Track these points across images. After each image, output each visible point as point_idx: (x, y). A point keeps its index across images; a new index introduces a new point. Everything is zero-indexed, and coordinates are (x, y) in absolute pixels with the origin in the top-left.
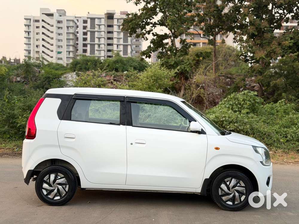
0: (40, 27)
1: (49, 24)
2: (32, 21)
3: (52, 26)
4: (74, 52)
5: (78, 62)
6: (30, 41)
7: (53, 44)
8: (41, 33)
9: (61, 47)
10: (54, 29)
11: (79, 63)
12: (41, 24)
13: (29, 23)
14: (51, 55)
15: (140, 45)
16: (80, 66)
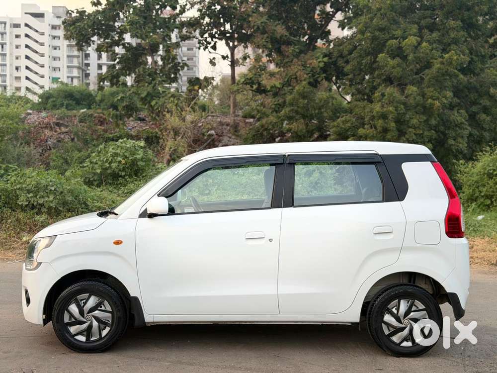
0: (21, 37)
1: (37, 31)
2: (8, 25)
3: (43, 34)
4: (81, 78)
5: (51, 95)
6: (5, 59)
7: (44, 65)
8: (23, 46)
9: (58, 70)
10: (45, 39)
11: (53, 97)
12: (23, 30)
13: (3, 29)
14: (41, 84)
15: (195, 66)
16: (54, 101)
